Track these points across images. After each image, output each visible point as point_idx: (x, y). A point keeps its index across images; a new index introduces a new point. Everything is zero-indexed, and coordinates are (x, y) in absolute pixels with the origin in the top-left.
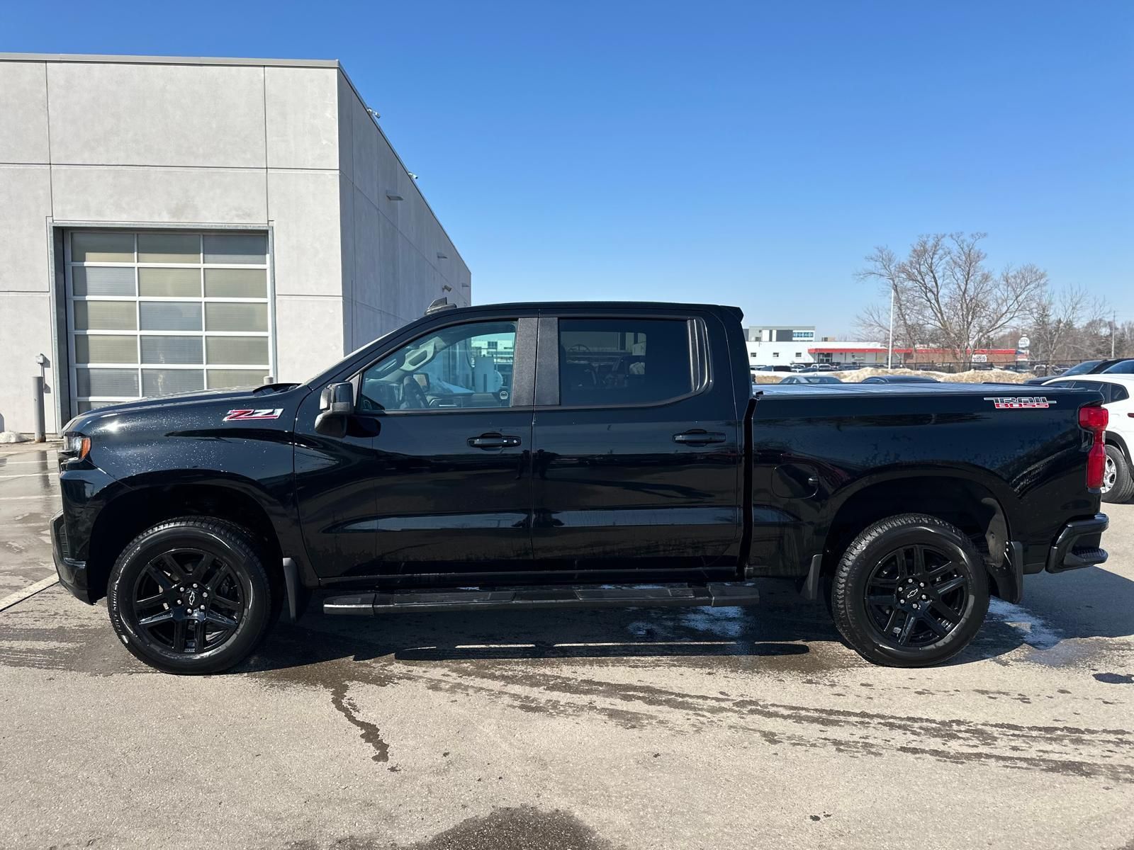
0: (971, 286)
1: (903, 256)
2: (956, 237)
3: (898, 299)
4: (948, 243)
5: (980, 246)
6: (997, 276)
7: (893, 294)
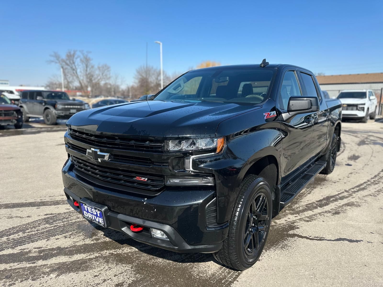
0: (88, 69)
1: (64, 56)
2: (82, 52)
3: (64, 72)
4: (78, 53)
5: (90, 56)
6: (96, 67)
7: (62, 70)
